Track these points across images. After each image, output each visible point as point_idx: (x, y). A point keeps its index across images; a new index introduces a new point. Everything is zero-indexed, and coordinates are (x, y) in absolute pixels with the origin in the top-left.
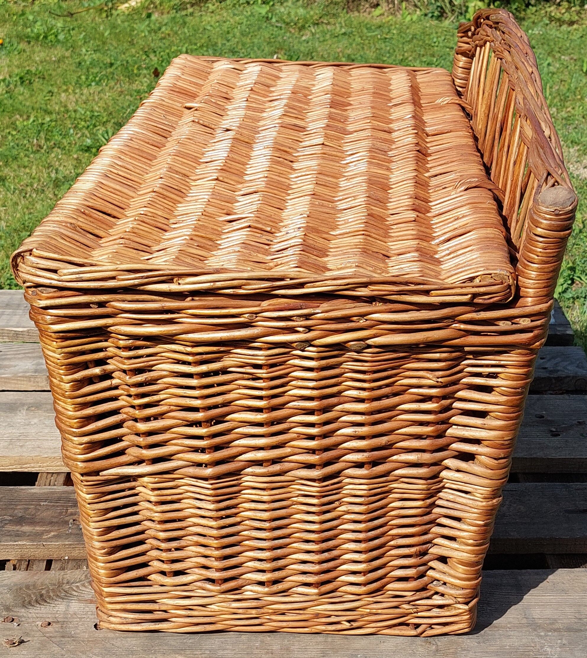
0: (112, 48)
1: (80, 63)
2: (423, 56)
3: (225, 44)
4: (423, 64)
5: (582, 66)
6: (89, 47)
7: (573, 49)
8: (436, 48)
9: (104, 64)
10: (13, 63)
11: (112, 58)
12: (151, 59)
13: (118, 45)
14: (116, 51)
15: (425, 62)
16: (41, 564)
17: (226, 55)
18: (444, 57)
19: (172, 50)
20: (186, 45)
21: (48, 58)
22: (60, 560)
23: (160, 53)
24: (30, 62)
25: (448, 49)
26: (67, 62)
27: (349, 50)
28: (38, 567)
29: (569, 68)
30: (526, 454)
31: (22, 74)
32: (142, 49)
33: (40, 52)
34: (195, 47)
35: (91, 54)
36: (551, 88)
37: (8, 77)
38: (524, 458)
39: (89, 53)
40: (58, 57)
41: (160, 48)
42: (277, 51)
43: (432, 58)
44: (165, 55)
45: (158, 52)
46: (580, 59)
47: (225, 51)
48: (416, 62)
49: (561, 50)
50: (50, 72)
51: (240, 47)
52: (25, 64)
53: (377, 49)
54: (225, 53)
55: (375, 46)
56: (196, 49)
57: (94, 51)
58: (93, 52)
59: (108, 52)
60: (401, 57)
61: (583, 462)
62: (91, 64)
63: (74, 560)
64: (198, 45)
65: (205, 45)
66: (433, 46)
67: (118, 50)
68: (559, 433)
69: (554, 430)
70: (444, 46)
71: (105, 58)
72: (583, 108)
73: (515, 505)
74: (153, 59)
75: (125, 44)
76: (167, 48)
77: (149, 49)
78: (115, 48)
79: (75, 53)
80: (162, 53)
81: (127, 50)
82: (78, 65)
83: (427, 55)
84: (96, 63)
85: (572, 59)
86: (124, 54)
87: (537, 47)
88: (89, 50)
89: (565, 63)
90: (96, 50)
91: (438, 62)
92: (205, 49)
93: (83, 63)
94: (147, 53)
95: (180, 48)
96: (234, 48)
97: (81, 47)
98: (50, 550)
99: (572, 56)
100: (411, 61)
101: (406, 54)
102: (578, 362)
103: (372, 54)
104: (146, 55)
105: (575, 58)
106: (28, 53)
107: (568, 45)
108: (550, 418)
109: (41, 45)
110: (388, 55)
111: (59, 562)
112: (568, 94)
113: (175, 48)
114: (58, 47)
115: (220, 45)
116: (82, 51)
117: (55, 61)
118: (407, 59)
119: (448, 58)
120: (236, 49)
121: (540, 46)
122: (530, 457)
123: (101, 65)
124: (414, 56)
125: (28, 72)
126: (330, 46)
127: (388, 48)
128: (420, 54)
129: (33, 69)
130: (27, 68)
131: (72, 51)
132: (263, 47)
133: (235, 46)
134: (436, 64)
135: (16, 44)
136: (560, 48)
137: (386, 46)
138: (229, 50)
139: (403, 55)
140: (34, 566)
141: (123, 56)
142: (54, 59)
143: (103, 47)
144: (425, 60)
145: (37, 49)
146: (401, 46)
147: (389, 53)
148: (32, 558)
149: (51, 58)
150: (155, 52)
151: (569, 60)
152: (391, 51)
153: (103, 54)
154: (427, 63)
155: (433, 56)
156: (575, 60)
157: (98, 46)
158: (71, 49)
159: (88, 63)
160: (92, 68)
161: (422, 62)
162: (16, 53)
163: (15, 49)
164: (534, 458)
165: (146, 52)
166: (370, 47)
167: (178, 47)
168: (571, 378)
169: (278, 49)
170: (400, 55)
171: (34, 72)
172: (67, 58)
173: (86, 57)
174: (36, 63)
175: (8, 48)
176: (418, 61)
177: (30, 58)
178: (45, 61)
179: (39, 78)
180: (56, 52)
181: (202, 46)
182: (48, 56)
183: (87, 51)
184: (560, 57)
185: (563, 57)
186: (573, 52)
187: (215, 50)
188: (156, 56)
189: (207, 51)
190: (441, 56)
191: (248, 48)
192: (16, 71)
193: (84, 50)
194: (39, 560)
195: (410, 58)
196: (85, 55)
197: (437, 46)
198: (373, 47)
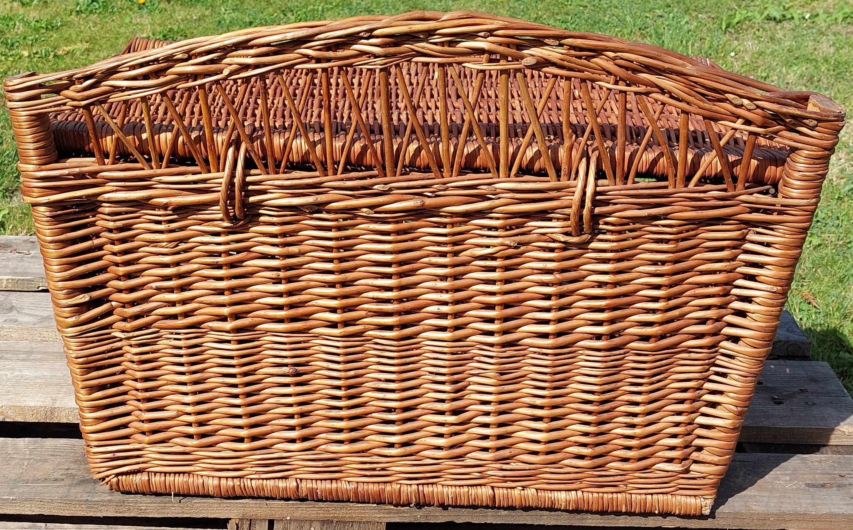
0: (250, 7)
1: (220, 22)
2: (557, 14)
3: (360, 3)
4: (558, 22)
5: (721, 24)
6: (227, 6)
7: (710, 8)
8: (569, 7)
9: (243, 22)
10: (155, 21)
11: (251, 17)
12: (288, 18)
13: (256, 5)
14: (254, 10)
15: (559, 20)
16: (263, 523)
17: (362, 14)
18: (578, 15)
19: (309, 9)
20: (322, 4)
21: (189, 17)
22: (282, 520)
23: (296, 12)
24: (172, 21)
25: (582, 8)
26: (207, 20)
27: (482, 8)
28: (260, 526)
29: (708, 26)
30: (751, 422)
31: (165, 32)
32: (279, 8)
33: (180, 10)
34: (331, 6)
35: (229, 13)
36: (693, 45)
37: (151, 35)
38: (750, 427)
39: (228, 12)
40: (198, 15)
41: (297, 7)
42: (411, 9)
43: (567, 17)
44: (302, 14)
45: (294, 12)
46: (718, 17)
47: (360, 10)
48: (550, 20)
49: (697, 9)
50: (191, 30)
51: (374, 6)
52: (167, 23)
53: (510, 8)
54: (361, 12)
55: (509, 5)
56: (332, 8)
57: (233, 10)
58: (231, 11)
59: (248, 11)
60: (536, 16)
61: (812, 433)
62: (231, 22)
63: (296, 520)
64: (334, 4)
65: (340, 4)
66: (565, 5)
67: (256, 9)
68: (783, 401)
69: (776, 397)
70: (577, 5)
71: (244, 16)
72: (726, 66)
73: (750, 477)
74: (291, 17)
75: (262, 3)
76: (303, 7)
77: (286, 8)
78: (254, 8)
79: (214, 12)
80: (299, 12)
81: (265, 9)
82: (218, 23)
83: (561, 13)
84: (235, 22)
85: (710, 17)
86: (262, 13)
87: (672, 6)
88: (228, 9)
89: (703, 21)
90: (235, 10)
91: (573, 20)
92: (340, 8)
93: (223, 22)
94: (285, 12)
95: (316, 7)
96: (369, 7)
97: (220, 6)
98: (273, 509)
99: (709, 14)
100: (545, 19)
101: (540, 13)
102: (787, 326)
103: (505, 12)
104: (284, 14)
105: (713, 16)
106: (169, 12)
107: (704, 4)
108: (769, 385)
109: (181, 5)
110: (522, 13)
111: (281, 522)
112: (710, 52)
113: (312, 7)
114: (198, 7)
115: (355, 4)
116: (221, 10)
117: (196, 20)
118: (541, 17)
119: (583, 17)
120: (371, 9)
121: (676, 4)
122: (756, 425)
123: (241, 23)
124: (548, 14)
125: (170, 30)
126: (464, 4)
127: (522, 7)
128: (553, 13)
129: (175, 28)
130: (169, 27)
131: (212, 10)
132: (397, 6)
133: (369, 5)
134: (571, 22)
135: (157, 4)
136: (696, 7)
137: (520, 5)
138: (365, 9)
139: (537, 14)
140: (257, 526)
141: (261, 15)
142: (195, 18)
143: (241, 6)
144: (559, 18)
145: (178, 8)
146: (534, 5)
147: (523, 11)
148: (254, 517)
149: (192, 17)
150: (292, 11)
151: (706, 18)
152: (525, 10)
153: (242, 13)
154: (561, 21)
155: (568, 14)
156: (713, 18)
157: (236, 5)
158: (211, 8)
159: (228, 21)
160: (231, 26)
161: (557, 20)
162: (157, 12)
163: (156, 8)
164: (761, 427)
165: (283, 11)
166: (504, 7)
167: (314, 6)
168: (782, 343)
169: (412, 8)
170: (534, 13)
171: (175, 30)
172: (207, 16)
173: (226, 16)
174: (177, 21)
175: (149, 7)
176: (552, 19)
177: (172, 16)
178: (186, 19)
179: (181, 36)
180: (196, 11)
181: (337, 6)
182: (188, 15)
183: (226, 10)
184: (697, 15)
185: (700, 15)
186: (709, 10)
187: (351, 9)
188: (293, 15)
189: (343, 10)
190: (576, 15)
191: (383, 7)
192: (159, 29)
193: (223, 10)
194: (261, 520)
195: (545, 16)
196: (224, 14)
197: (570, 5)
198: (507, 6)
